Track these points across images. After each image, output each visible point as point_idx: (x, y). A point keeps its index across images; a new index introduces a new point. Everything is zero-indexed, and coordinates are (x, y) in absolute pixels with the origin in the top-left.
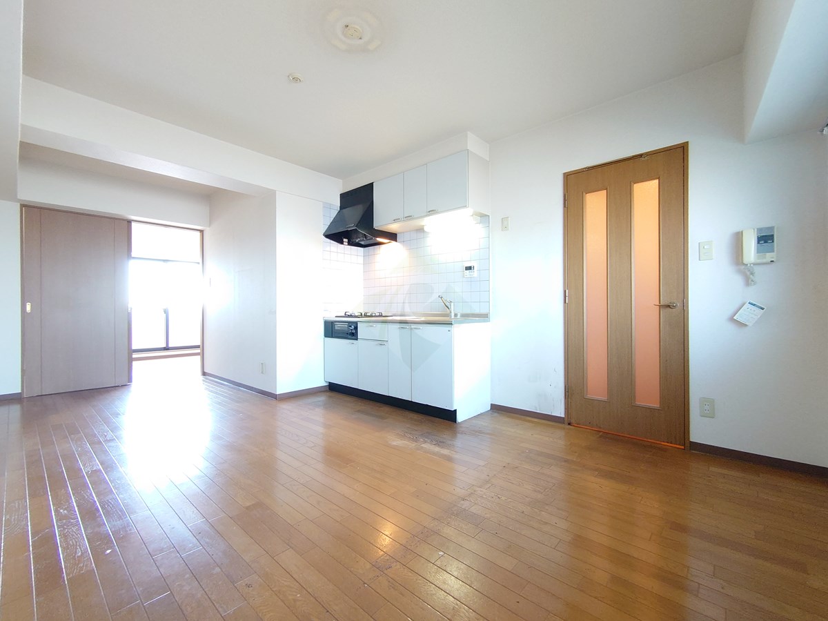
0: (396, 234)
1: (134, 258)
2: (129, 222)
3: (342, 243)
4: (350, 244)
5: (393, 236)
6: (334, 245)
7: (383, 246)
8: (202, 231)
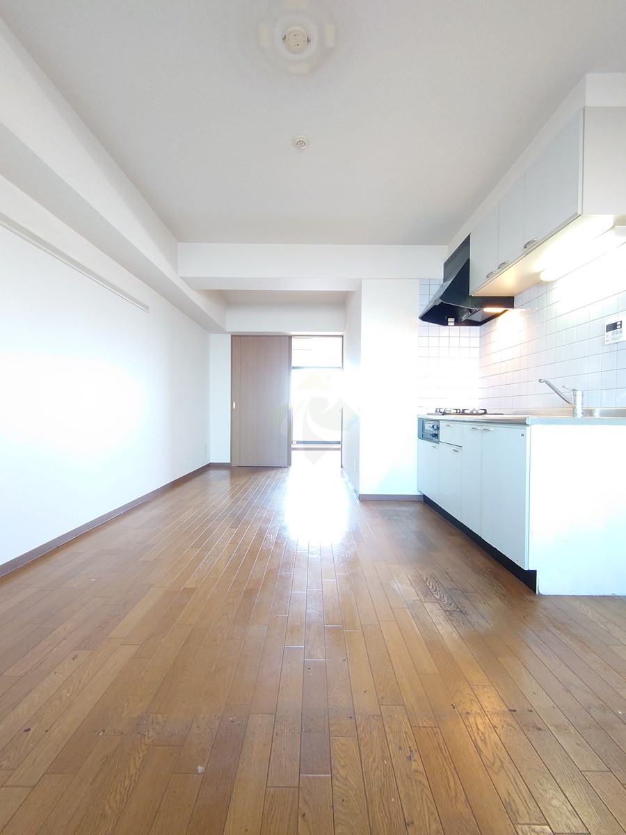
0: (513, 297)
1: (294, 368)
2: (290, 337)
3: (445, 323)
4: (457, 323)
5: (507, 302)
6: (434, 327)
7: (500, 319)
8: (342, 336)
